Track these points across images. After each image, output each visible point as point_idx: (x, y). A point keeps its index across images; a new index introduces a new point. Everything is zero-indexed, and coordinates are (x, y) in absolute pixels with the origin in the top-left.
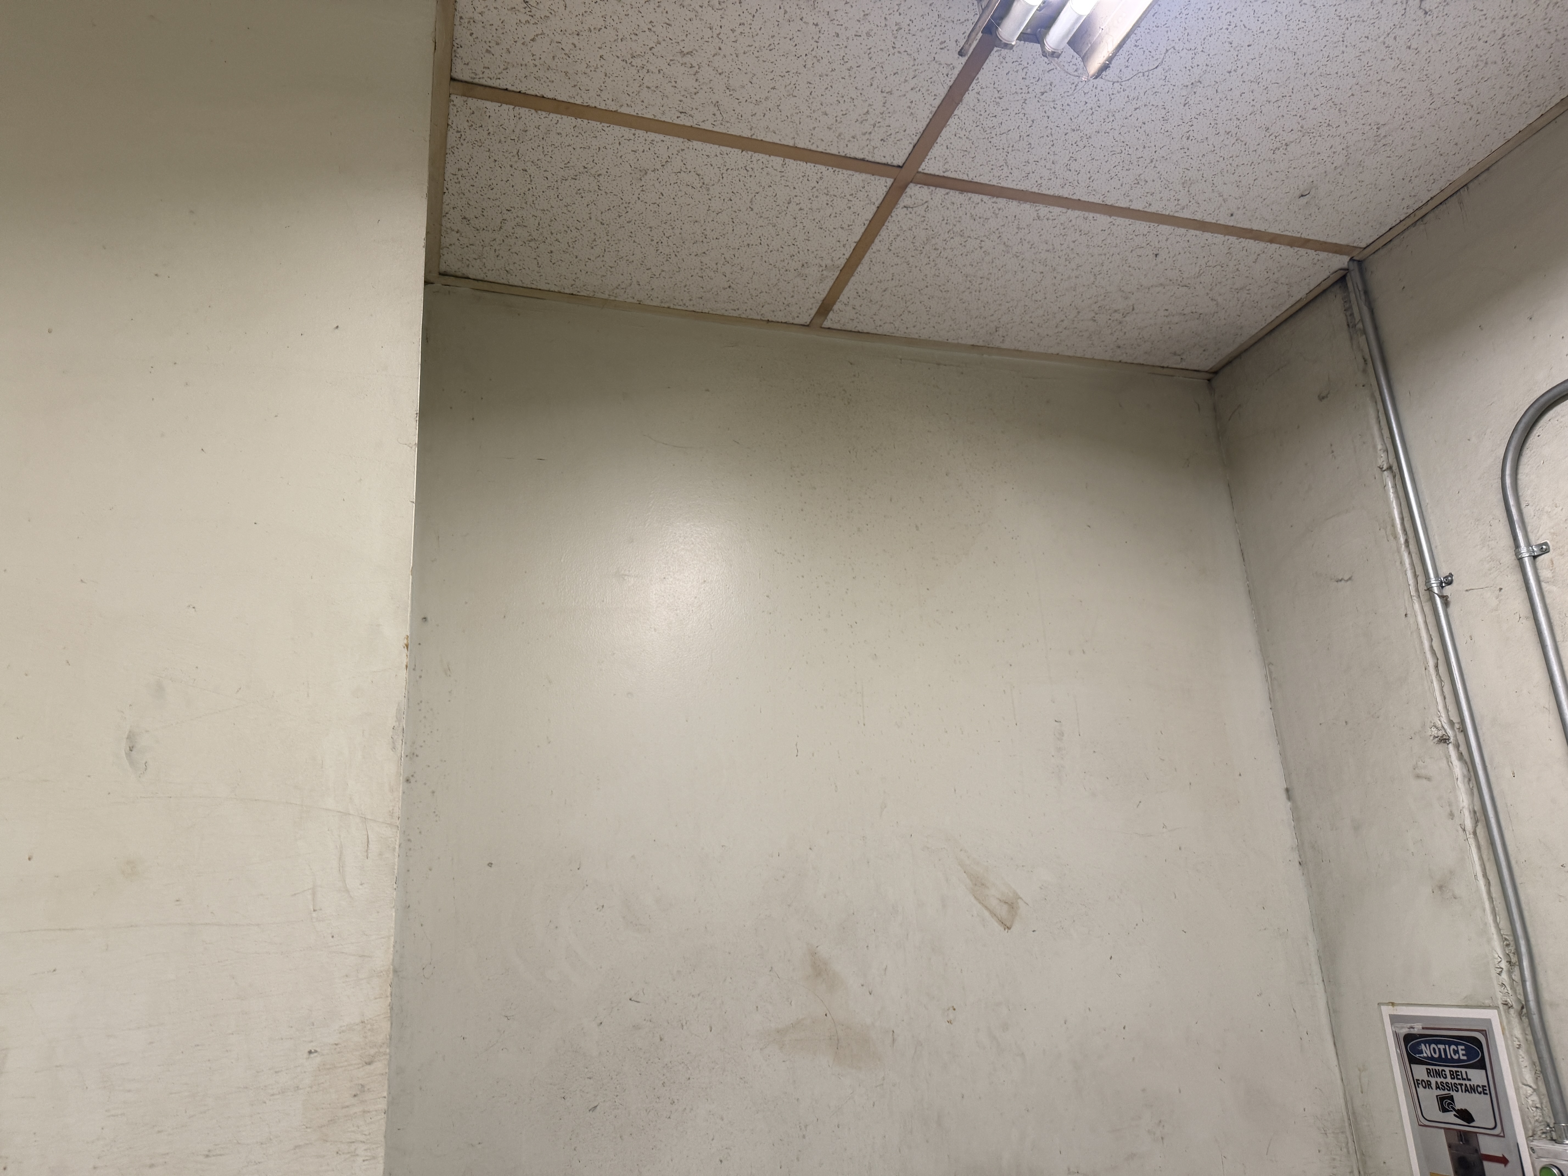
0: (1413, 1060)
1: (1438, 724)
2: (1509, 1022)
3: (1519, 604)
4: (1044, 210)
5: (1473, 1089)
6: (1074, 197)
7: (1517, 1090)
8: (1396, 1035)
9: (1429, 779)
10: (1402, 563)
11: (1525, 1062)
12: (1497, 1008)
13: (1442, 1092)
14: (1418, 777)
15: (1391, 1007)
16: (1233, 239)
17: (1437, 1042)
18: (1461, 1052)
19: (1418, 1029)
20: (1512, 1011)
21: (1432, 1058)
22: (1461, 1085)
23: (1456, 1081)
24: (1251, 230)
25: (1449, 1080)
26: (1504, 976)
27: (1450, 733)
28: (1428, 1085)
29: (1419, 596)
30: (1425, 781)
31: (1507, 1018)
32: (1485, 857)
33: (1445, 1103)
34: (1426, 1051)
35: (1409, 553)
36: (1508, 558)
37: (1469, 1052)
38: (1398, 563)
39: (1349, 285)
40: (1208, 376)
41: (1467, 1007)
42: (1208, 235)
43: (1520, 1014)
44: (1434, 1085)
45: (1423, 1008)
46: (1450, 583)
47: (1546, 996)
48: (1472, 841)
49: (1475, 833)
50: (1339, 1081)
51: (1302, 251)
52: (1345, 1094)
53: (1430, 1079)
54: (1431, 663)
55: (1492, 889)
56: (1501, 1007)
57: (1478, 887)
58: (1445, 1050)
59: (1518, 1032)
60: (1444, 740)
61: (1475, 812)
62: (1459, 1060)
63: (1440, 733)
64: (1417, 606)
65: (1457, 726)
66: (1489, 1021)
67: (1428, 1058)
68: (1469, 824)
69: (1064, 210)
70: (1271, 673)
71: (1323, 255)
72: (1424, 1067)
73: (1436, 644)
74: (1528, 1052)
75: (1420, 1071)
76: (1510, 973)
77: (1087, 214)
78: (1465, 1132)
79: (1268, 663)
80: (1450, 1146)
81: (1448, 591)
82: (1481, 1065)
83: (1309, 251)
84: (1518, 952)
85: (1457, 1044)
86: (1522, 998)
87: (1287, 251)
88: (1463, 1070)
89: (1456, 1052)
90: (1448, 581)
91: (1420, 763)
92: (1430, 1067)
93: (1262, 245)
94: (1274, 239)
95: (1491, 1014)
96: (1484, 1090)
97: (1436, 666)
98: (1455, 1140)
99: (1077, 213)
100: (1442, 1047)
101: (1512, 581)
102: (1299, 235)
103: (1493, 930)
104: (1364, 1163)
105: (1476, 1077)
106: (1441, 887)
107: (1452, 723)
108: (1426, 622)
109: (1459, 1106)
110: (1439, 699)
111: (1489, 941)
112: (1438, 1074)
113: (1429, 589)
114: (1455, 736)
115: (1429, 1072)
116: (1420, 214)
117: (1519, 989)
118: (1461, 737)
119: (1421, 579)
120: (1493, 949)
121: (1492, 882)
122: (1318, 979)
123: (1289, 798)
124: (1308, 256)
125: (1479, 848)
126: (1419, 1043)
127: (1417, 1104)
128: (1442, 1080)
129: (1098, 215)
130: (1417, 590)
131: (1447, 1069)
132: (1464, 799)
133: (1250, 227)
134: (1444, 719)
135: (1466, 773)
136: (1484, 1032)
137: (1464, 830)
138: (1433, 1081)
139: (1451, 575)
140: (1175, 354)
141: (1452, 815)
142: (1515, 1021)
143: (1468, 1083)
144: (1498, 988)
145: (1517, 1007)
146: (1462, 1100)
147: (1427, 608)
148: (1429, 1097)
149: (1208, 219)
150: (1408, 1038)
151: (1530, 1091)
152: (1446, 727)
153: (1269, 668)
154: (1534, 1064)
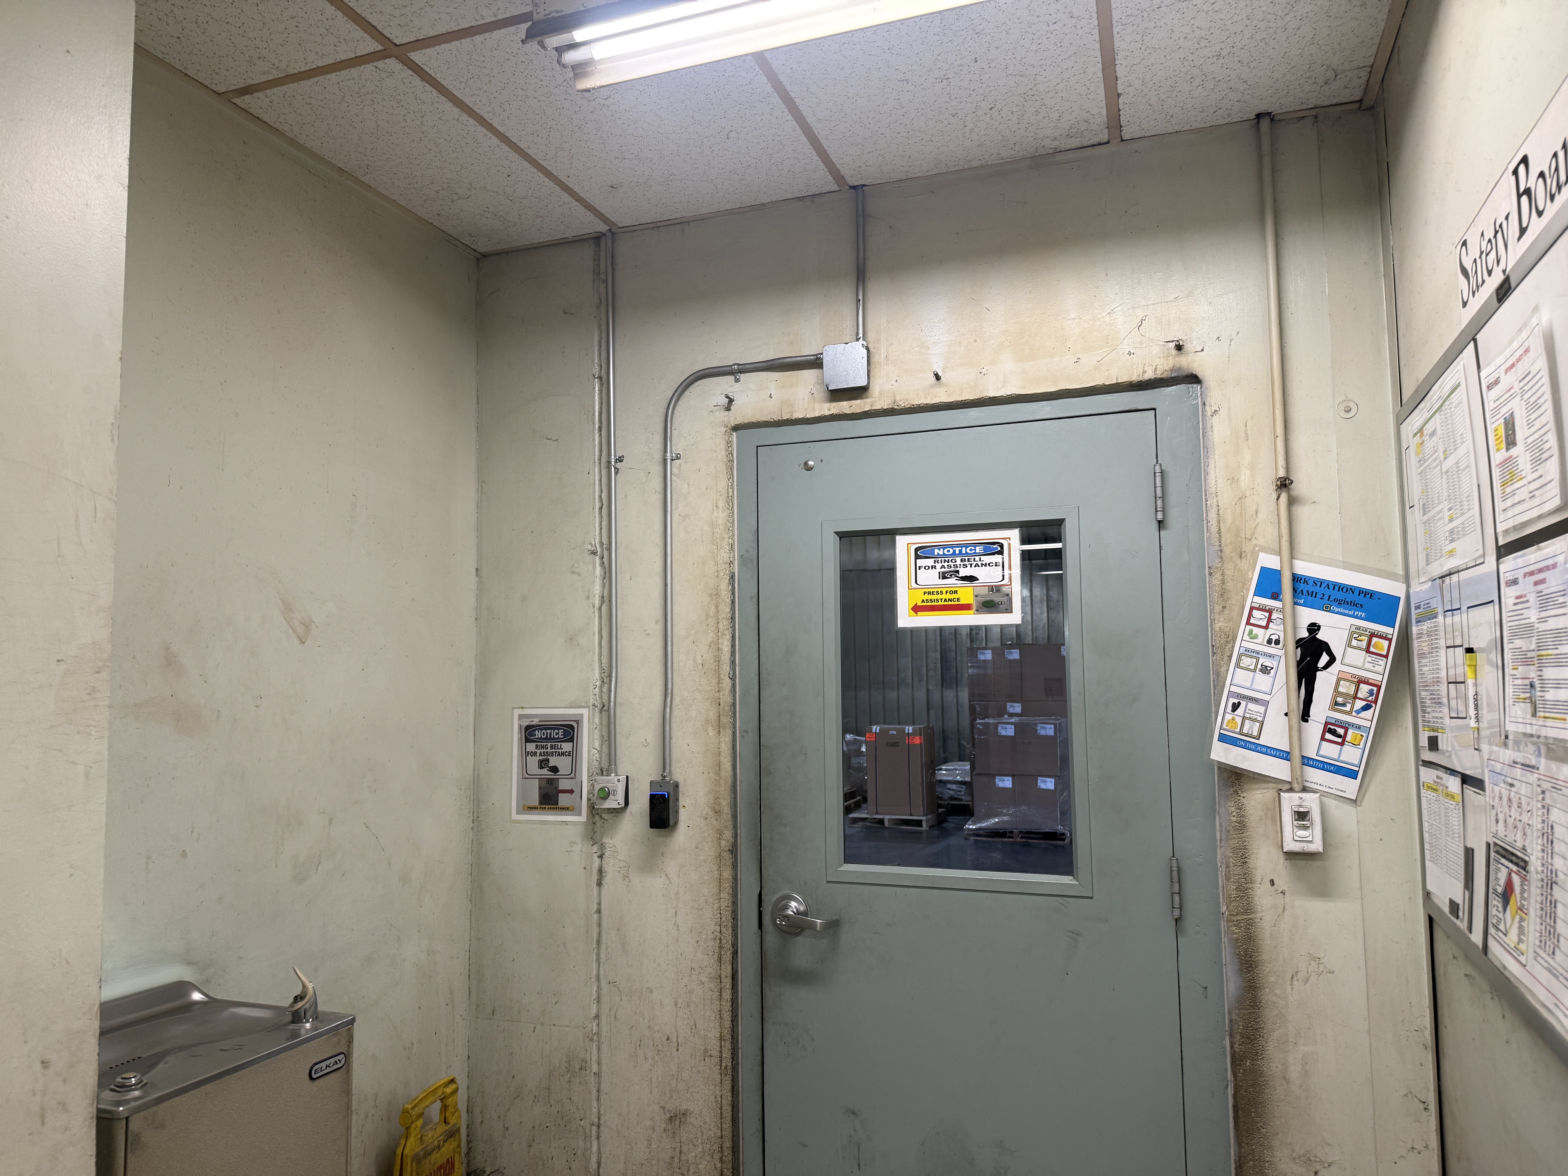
0: (528, 740)
1: (593, 543)
2: (594, 715)
3: (657, 483)
4: (465, 117)
5: (563, 754)
6: (490, 121)
7: (589, 751)
8: (520, 726)
9: (579, 574)
10: (594, 440)
11: (597, 736)
12: (588, 707)
13: (543, 757)
14: (573, 572)
15: (520, 710)
16: (558, 188)
17: (546, 729)
18: (560, 734)
19: (536, 721)
20: (596, 709)
21: (541, 738)
22: (556, 752)
23: (553, 750)
24: (571, 189)
25: (549, 750)
26: (597, 689)
27: (599, 549)
28: (535, 754)
29: (600, 464)
30: (576, 576)
31: (593, 712)
32: (603, 623)
33: (543, 764)
34: (538, 734)
35: (600, 435)
36: (658, 456)
37: (566, 734)
38: (591, 439)
39: (601, 244)
40: (479, 256)
41: (571, 707)
42: (546, 180)
43: (601, 711)
44: (538, 754)
45: (541, 709)
46: (621, 461)
47: (619, 700)
48: (597, 613)
49: (600, 609)
50: (472, 758)
51: (589, 213)
52: (474, 765)
53: (537, 750)
54: (597, 506)
55: (603, 641)
56: (591, 707)
57: (594, 641)
58: (550, 733)
59: (597, 720)
60: (594, 553)
61: (603, 597)
62: (558, 738)
63: (593, 549)
64: (597, 469)
65: (605, 546)
66: (582, 715)
67: (538, 738)
68: (597, 603)
69: (477, 124)
70: (482, 488)
71: (597, 220)
72: (534, 744)
73: (604, 496)
74: (601, 731)
75: (531, 747)
76: (601, 687)
77: (488, 133)
78: (552, 779)
79: (481, 480)
80: (540, 788)
81: (619, 465)
82: (571, 740)
83: (592, 215)
84: (610, 676)
85: (559, 729)
86: (605, 701)
87: (581, 209)
88: (559, 744)
89: (557, 734)
90: (620, 460)
91: (576, 565)
92: (539, 744)
93: (571, 199)
94: (580, 200)
95: (585, 712)
96: (569, 754)
97: (601, 508)
98: (544, 784)
99: (483, 130)
100: (549, 731)
101: (657, 469)
102: (593, 204)
103: (597, 664)
104: (478, 806)
105: (567, 747)
106: (571, 639)
107: (602, 544)
108: (600, 480)
109: (551, 764)
110: (597, 529)
111: (593, 670)
112: (543, 747)
113: (609, 462)
114: (603, 552)
115: (537, 747)
116: (659, 224)
117: (605, 697)
118: (606, 553)
119: (604, 454)
120: (595, 675)
121: (604, 637)
122: (472, 695)
123: (477, 575)
124: (589, 216)
125: (600, 618)
126: (535, 730)
127: (524, 766)
128: (546, 751)
129: (494, 137)
130: (600, 460)
131: (549, 744)
132: (597, 589)
133: (571, 187)
134: (597, 541)
135: (602, 574)
136: (577, 722)
137: (594, 607)
138: (538, 751)
139: (623, 456)
140: (470, 235)
141: (588, 597)
142: (597, 714)
143: (560, 751)
144: (591, 696)
145: (600, 706)
146: (554, 761)
147: (604, 472)
148: (533, 762)
149: (555, 173)
150: (528, 728)
151: (596, 751)
152: (597, 545)
153: (481, 486)
154: (602, 737)
